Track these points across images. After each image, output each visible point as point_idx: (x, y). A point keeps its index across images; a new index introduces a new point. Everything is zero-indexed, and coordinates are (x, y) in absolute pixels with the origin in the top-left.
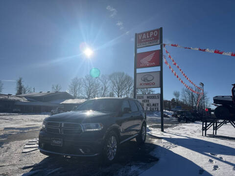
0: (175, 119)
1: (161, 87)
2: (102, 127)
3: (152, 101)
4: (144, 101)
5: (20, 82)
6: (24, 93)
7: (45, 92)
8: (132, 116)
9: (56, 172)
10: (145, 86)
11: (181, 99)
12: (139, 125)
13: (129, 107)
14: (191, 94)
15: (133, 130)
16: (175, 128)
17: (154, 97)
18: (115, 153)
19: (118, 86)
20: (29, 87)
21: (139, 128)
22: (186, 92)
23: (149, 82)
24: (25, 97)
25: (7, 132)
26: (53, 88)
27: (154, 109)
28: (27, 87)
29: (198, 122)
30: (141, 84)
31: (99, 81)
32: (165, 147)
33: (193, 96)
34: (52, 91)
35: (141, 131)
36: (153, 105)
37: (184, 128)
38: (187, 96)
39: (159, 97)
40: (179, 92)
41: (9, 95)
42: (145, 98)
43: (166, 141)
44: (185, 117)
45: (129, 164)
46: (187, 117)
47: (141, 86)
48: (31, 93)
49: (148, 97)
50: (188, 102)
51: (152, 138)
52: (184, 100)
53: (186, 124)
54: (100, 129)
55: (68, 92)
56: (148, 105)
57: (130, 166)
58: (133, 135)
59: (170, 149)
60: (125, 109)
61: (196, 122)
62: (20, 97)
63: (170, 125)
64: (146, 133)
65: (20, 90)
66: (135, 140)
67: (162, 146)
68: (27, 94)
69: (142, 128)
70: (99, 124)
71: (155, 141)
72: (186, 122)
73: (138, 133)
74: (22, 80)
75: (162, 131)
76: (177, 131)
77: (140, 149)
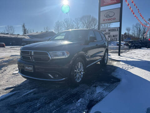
0: (126, 47)
1: (121, 21)
2: (69, 55)
3: (112, 33)
4: (106, 34)
5: (24, 26)
6: (28, 33)
7: (39, 32)
8: (97, 45)
9: (31, 93)
10: (107, 21)
11: (131, 33)
12: (103, 52)
13: (94, 36)
14: (138, 29)
15: (98, 56)
16: (128, 53)
17: (114, 30)
18: (82, 76)
19: (87, 26)
20: (30, 29)
21: (102, 54)
22: (135, 28)
23: (110, 18)
24: (28, 36)
25: (11, 58)
26: (45, 29)
27: (114, 39)
28: (29, 29)
29: (144, 48)
30: (104, 20)
31: (74, 23)
32: (124, 68)
33: (140, 30)
34: (44, 31)
35: (104, 56)
36: (113, 36)
37: (135, 53)
38: (136, 30)
39: (119, 30)
40: (130, 28)
41: (18, 35)
42: (107, 31)
43: (124, 64)
44: (135, 45)
45: (94, 85)
46: (136, 45)
47: (104, 22)
48: (31, 33)
49: (109, 30)
50: (136, 35)
51: (112, 61)
52: (133, 33)
53: (135, 50)
54: (67, 56)
55: (54, 32)
56: (109, 37)
57: (96, 87)
58: (97, 60)
59: (128, 70)
60: (91, 38)
61: (142, 48)
62: (24, 36)
63: (124, 51)
64: (108, 58)
65: (25, 32)
66: (99, 63)
67: (121, 67)
68: (29, 34)
69: (105, 54)
70: (65, 52)
71: (115, 64)
72: (135, 49)
73: (101, 58)
74: (25, 25)
75: (119, 55)
76: (130, 55)
77: (103, 70)
